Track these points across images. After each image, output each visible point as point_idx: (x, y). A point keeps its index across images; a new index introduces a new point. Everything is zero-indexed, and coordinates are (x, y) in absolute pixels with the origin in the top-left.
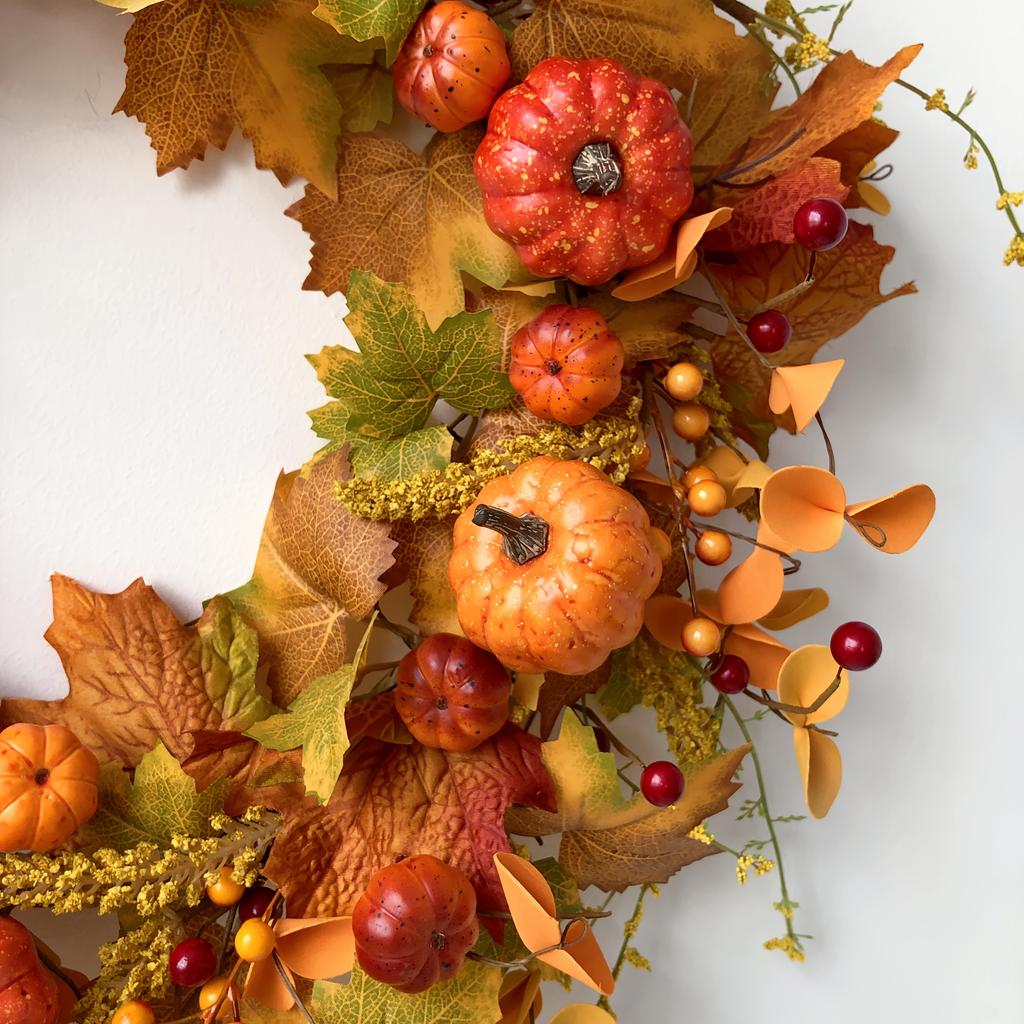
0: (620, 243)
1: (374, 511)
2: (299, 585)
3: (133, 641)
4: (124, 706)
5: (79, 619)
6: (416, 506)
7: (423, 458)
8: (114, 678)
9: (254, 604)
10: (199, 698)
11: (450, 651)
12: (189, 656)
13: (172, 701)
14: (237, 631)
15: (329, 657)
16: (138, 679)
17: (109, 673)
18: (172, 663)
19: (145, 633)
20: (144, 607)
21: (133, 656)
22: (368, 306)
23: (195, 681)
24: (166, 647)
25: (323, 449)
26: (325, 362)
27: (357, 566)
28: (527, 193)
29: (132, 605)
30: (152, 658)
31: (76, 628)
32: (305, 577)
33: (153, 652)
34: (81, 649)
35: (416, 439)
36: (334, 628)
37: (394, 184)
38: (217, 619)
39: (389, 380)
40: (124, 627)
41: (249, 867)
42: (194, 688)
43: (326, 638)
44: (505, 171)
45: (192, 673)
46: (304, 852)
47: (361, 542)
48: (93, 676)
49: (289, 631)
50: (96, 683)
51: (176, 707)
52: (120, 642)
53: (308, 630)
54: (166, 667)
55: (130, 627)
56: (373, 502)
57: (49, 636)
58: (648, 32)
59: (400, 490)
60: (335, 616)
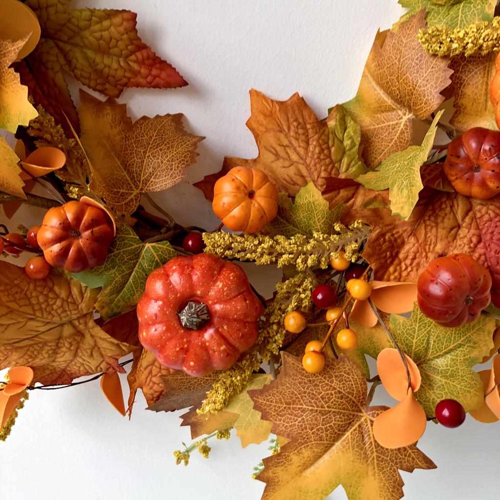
1: (442, 49)
2: (386, 99)
3: (292, 128)
4: (287, 164)
5: (265, 115)
6: (470, 45)
7: (475, 15)
8: (282, 148)
9: (356, 110)
10: (327, 161)
11: (485, 137)
12: (323, 137)
13: (313, 162)
14: (349, 125)
15: (400, 142)
16: (295, 149)
17: (280, 145)
18: (313, 141)
19: (299, 124)
20: (299, 108)
21: (292, 136)
23: (326, 151)
24: (310, 131)
25: (406, 14)
27: (426, 85)
29: (293, 108)
30: (303, 137)
31: (263, 119)
32: (390, 94)
33: (304, 134)
34: (265, 132)
36: (405, 125)
38: (338, 117)
40: (288, 120)
41: (354, 252)
42: (325, 155)
43: (399, 132)
45: (324, 146)
46: (384, 247)
47: (430, 70)
48: (271, 146)
49: (377, 126)
50: (273, 151)
51: (315, 165)
52: (285, 128)
53: (389, 126)
54: (310, 143)
55: (291, 120)
56: (441, 43)
57: (248, 124)
59: (461, 35)
60: (405, 118)
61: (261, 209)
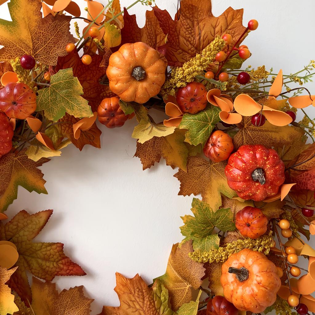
0: (266, 193)
1: (199, 260)
2: (179, 277)
3: (136, 292)
4: (134, 310)
5: (123, 285)
6: (211, 260)
7: (212, 245)
8: (132, 302)
9: (166, 280)
10: (154, 309)
11: (221, 302)
12: (151, 296)
13: (147, 309)
14: (163, 289)
15: (187, 297)
16: (138, 303)
17: (130, 301)
18: (146, 298)
19: (139, 290)
20: (139, 282)
21: (136, 296)
22: (197, 206)
23: (152, 304)
24: (145, 293)
25: (184, 239)
26: (185, 219)
27: (195, 275)
28: (240, 182)
29: (136, 282)
30: (141, 297)
31: (122, 288)
32: (180, 275)
33: (142, 295)
34: (123, 294)
35: (210, 239)
36: (188, 290)
37: (201, 169)
38: (157, 286)
39: (203, 224)
40: (134, 288)
42: (152, 306)
43: (186, 292)
44: (234, 176)
45: (152, 301)
47: (196, 268)
48: (126, 301)
49: (176, 289)
50: (128, 304)
51: (148, 311)
52: (133, 292)
53: (181, 289)
54: (145, 299)
55: (136, 288)
56: (199, 258)
57: (115, 289)
59: (206, 255)
60: (188, 286)
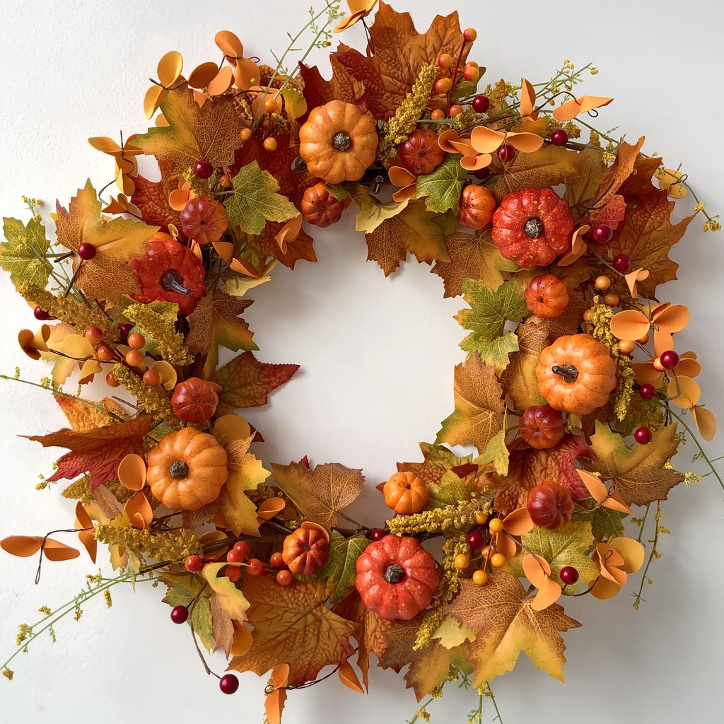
0: (550, 249)
2: (475, 407)
7: (507, 346)
11: (535, 411)
15: (494, 430)
25: (468, 355)
27: (492, 395)
28: (512, 244)
32: (475, 404)
35: (503, 340)
36: (492, 419)
37: (468, 249)
41: (489, 508)
43: (491, 424)
44: (502, 239)
46: (506, 499)
49: (476, 424)
58: (543, 168)
60: (491, 415)
61: (417, 494)
